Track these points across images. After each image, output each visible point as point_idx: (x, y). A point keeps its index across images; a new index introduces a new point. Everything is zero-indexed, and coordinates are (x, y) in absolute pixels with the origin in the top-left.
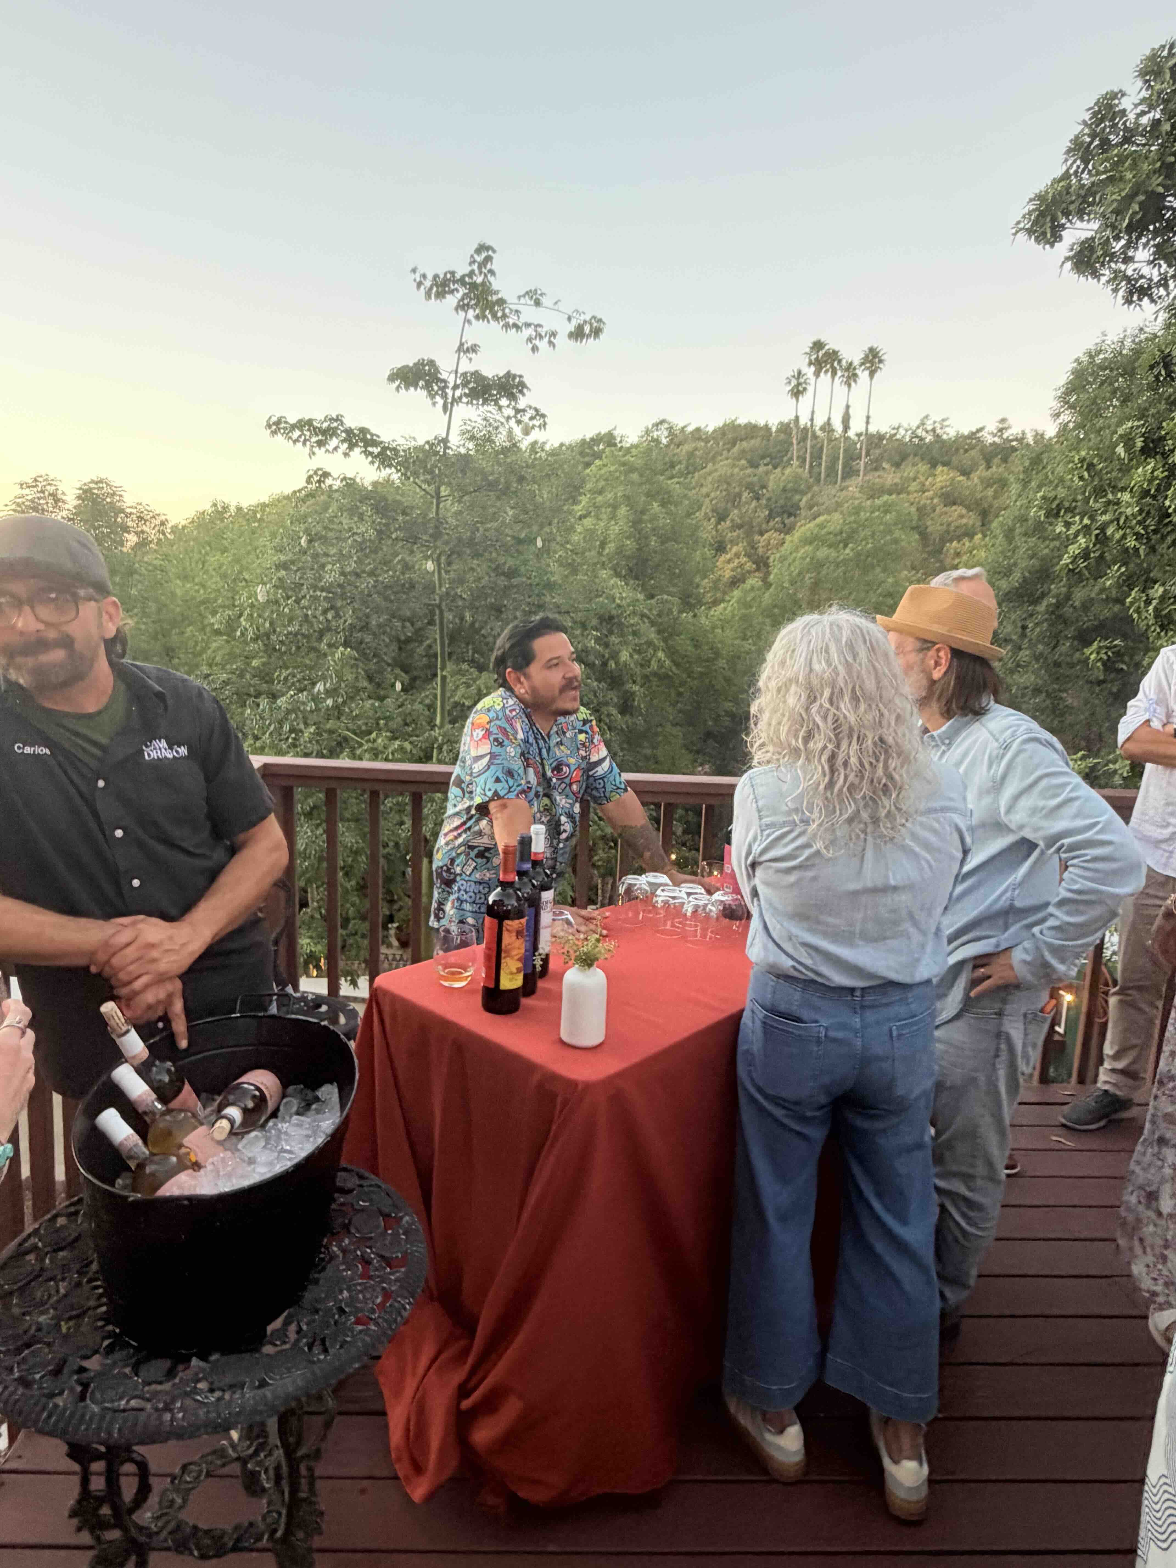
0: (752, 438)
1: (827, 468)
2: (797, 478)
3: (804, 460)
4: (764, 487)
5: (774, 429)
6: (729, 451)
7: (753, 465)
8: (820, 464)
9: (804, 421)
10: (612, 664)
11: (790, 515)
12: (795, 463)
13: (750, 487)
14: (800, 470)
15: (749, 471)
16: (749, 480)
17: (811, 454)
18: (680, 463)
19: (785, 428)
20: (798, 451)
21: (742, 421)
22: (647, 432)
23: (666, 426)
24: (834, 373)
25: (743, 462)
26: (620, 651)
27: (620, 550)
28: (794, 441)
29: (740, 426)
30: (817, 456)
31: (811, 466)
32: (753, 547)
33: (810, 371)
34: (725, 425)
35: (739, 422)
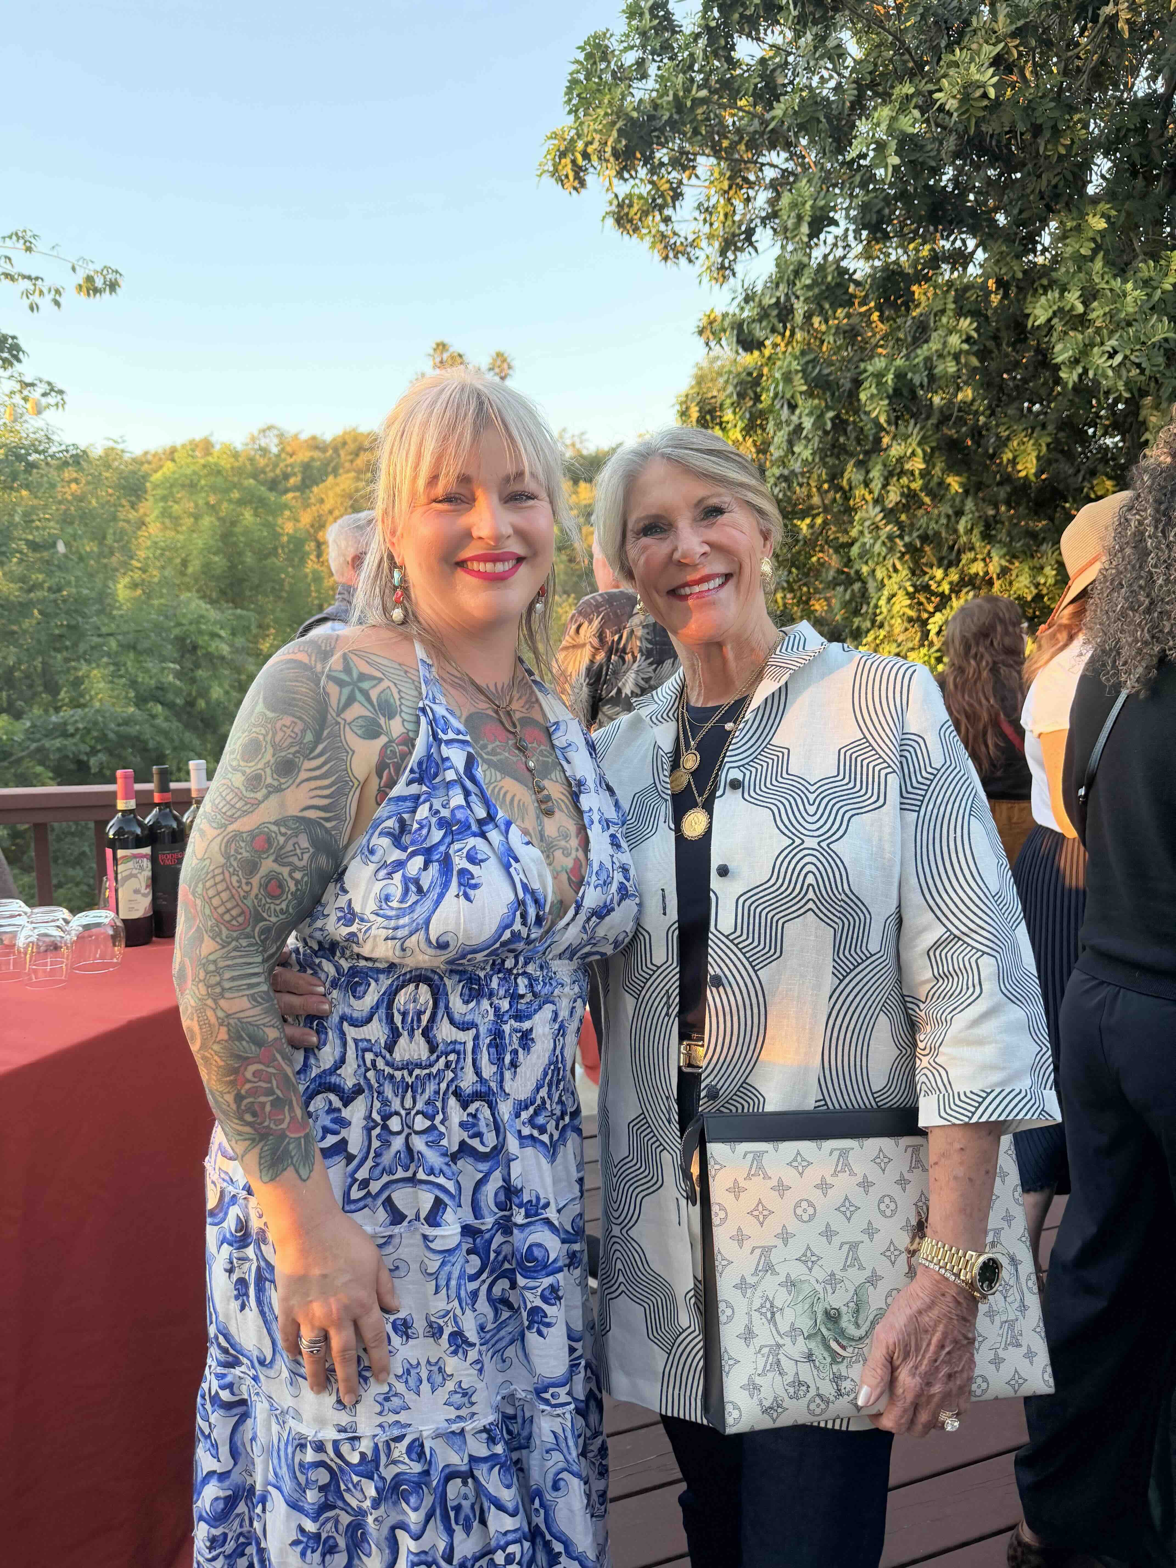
10: (202, 704)
22: (253, 439)
23: (276, 432)
26: (210, 687)
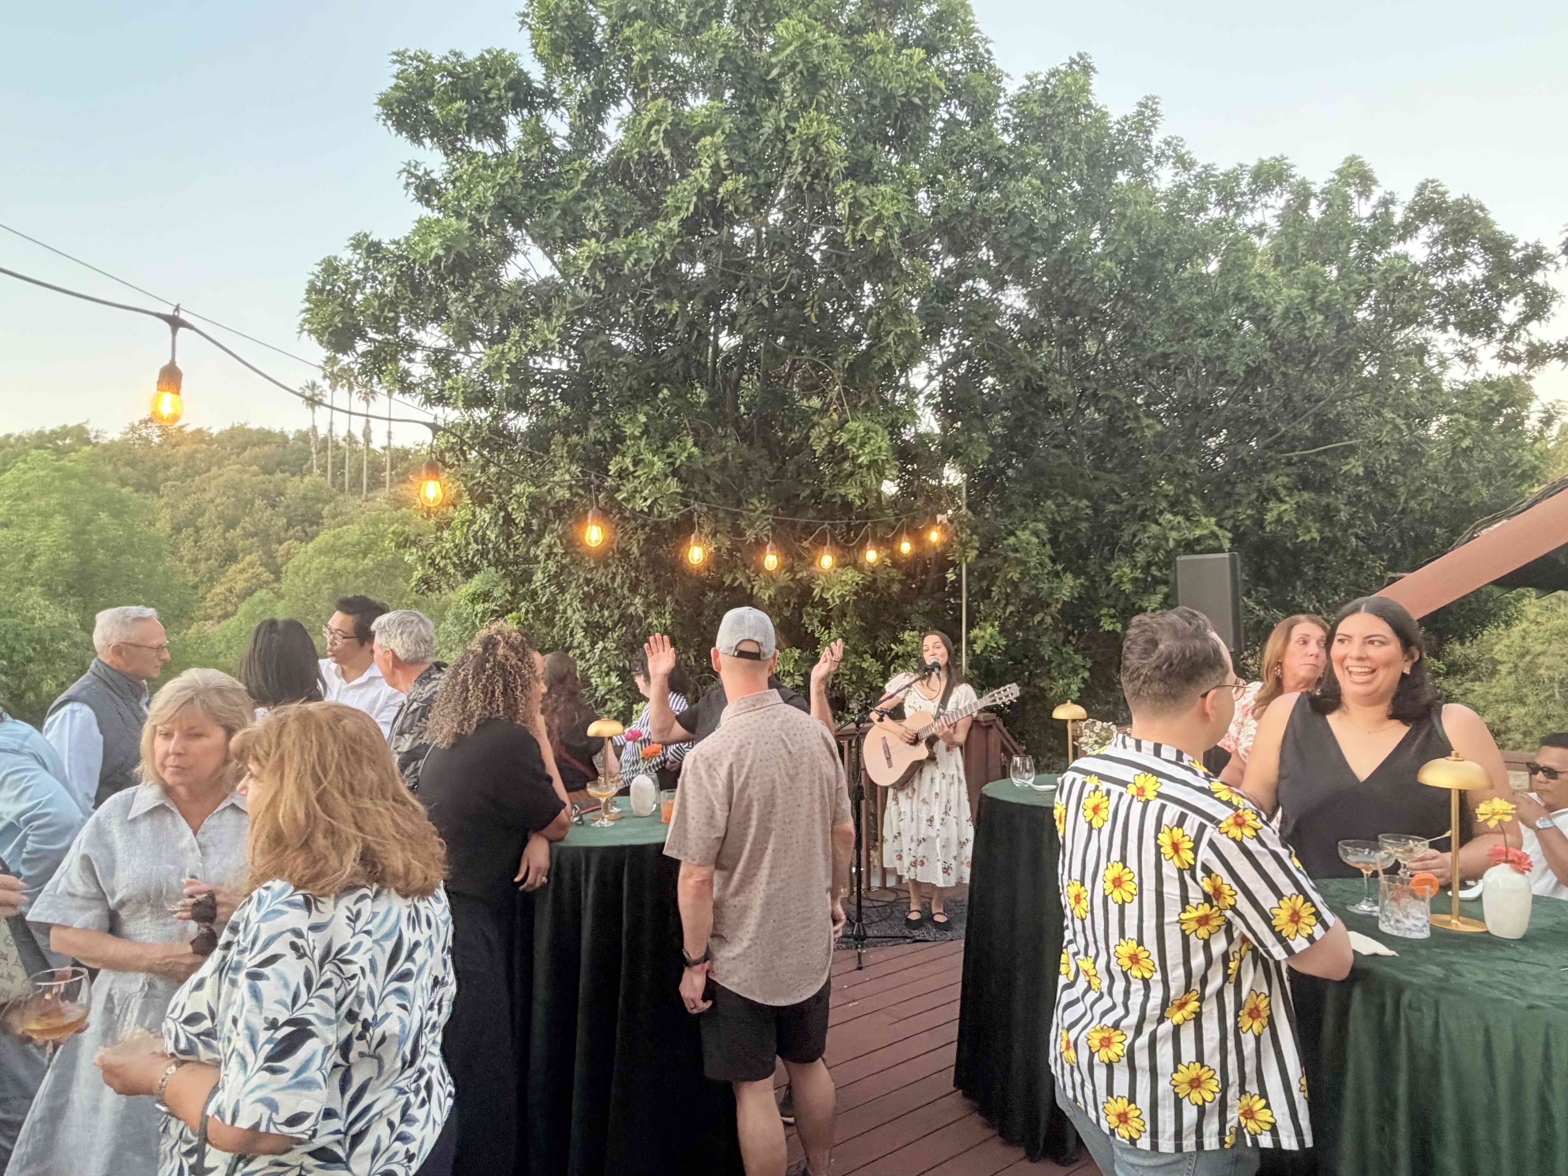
0: (266, 443)
1: (350, 479)
2: (317, 487)
3: (325, 470)
4: (281, 494)
5: (291, 437)
6: (238, 455)
7: (268, 471)
8: (343, 474)
9: (322, 432)
11: (312, 524)
12: (317, 471)
13: (264, 494)
14: (321, 480)
15: (262, 477)
16: (263, 486)
17: (333, 463)
18: (176, 464)
19: (304, 437)
20: (318, 459)
21: (253, 426)
23: (158, 423)
24: (351, 389)
25: (255, 468)
27: (55, 564)
28: (313, 450)
29: (250, 430)
30: (339, 465)
31: (334, 475)
32: (271, 557)
33: (325, 384)
34: (233, 428)
35: (249, 426)
